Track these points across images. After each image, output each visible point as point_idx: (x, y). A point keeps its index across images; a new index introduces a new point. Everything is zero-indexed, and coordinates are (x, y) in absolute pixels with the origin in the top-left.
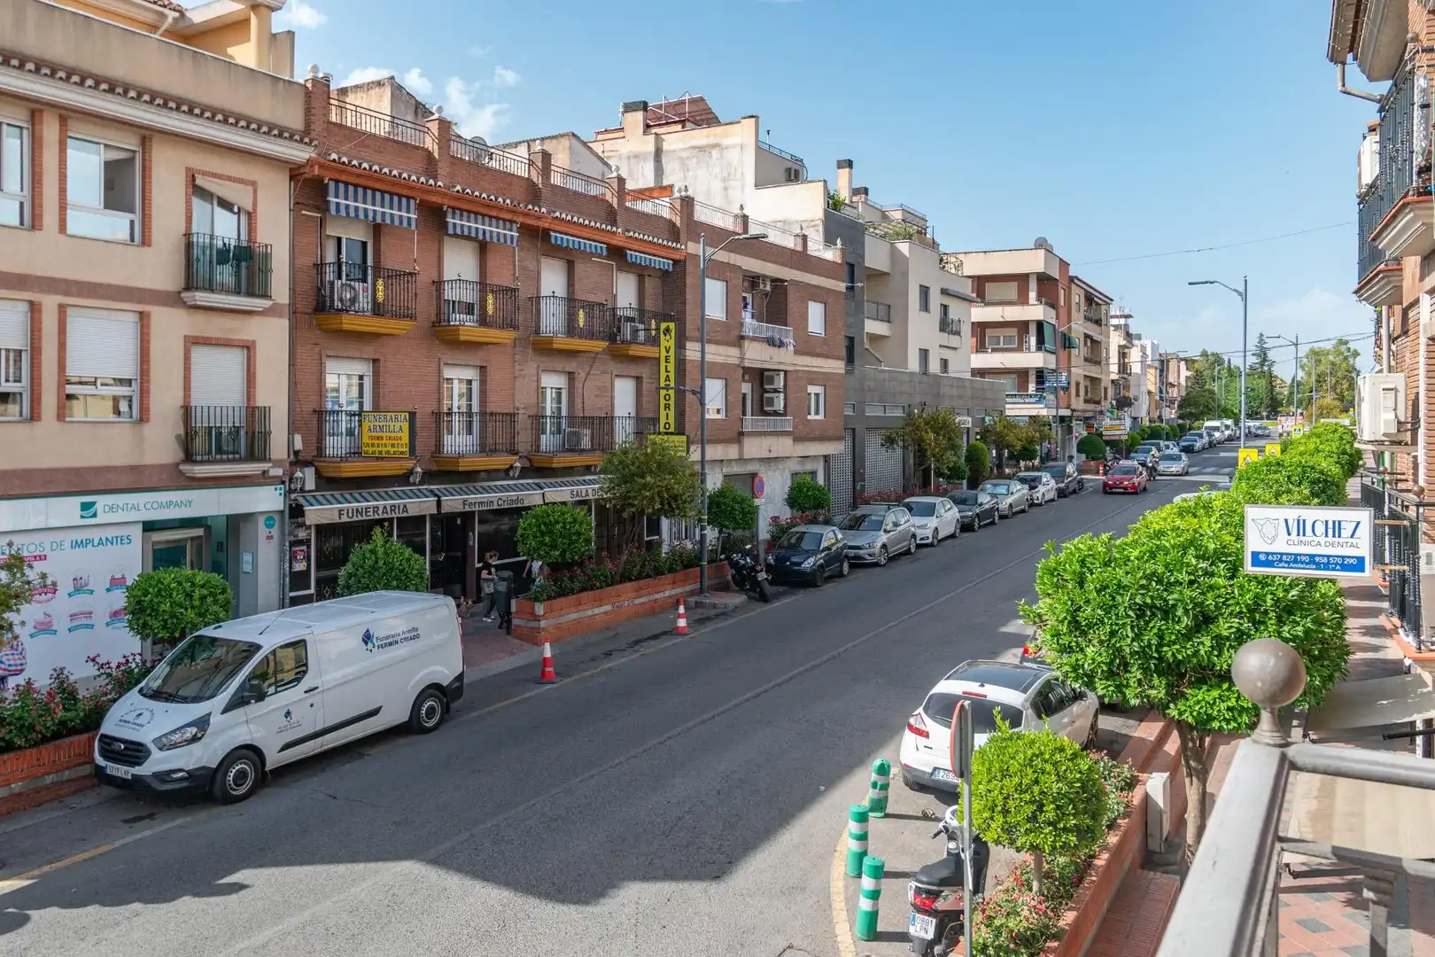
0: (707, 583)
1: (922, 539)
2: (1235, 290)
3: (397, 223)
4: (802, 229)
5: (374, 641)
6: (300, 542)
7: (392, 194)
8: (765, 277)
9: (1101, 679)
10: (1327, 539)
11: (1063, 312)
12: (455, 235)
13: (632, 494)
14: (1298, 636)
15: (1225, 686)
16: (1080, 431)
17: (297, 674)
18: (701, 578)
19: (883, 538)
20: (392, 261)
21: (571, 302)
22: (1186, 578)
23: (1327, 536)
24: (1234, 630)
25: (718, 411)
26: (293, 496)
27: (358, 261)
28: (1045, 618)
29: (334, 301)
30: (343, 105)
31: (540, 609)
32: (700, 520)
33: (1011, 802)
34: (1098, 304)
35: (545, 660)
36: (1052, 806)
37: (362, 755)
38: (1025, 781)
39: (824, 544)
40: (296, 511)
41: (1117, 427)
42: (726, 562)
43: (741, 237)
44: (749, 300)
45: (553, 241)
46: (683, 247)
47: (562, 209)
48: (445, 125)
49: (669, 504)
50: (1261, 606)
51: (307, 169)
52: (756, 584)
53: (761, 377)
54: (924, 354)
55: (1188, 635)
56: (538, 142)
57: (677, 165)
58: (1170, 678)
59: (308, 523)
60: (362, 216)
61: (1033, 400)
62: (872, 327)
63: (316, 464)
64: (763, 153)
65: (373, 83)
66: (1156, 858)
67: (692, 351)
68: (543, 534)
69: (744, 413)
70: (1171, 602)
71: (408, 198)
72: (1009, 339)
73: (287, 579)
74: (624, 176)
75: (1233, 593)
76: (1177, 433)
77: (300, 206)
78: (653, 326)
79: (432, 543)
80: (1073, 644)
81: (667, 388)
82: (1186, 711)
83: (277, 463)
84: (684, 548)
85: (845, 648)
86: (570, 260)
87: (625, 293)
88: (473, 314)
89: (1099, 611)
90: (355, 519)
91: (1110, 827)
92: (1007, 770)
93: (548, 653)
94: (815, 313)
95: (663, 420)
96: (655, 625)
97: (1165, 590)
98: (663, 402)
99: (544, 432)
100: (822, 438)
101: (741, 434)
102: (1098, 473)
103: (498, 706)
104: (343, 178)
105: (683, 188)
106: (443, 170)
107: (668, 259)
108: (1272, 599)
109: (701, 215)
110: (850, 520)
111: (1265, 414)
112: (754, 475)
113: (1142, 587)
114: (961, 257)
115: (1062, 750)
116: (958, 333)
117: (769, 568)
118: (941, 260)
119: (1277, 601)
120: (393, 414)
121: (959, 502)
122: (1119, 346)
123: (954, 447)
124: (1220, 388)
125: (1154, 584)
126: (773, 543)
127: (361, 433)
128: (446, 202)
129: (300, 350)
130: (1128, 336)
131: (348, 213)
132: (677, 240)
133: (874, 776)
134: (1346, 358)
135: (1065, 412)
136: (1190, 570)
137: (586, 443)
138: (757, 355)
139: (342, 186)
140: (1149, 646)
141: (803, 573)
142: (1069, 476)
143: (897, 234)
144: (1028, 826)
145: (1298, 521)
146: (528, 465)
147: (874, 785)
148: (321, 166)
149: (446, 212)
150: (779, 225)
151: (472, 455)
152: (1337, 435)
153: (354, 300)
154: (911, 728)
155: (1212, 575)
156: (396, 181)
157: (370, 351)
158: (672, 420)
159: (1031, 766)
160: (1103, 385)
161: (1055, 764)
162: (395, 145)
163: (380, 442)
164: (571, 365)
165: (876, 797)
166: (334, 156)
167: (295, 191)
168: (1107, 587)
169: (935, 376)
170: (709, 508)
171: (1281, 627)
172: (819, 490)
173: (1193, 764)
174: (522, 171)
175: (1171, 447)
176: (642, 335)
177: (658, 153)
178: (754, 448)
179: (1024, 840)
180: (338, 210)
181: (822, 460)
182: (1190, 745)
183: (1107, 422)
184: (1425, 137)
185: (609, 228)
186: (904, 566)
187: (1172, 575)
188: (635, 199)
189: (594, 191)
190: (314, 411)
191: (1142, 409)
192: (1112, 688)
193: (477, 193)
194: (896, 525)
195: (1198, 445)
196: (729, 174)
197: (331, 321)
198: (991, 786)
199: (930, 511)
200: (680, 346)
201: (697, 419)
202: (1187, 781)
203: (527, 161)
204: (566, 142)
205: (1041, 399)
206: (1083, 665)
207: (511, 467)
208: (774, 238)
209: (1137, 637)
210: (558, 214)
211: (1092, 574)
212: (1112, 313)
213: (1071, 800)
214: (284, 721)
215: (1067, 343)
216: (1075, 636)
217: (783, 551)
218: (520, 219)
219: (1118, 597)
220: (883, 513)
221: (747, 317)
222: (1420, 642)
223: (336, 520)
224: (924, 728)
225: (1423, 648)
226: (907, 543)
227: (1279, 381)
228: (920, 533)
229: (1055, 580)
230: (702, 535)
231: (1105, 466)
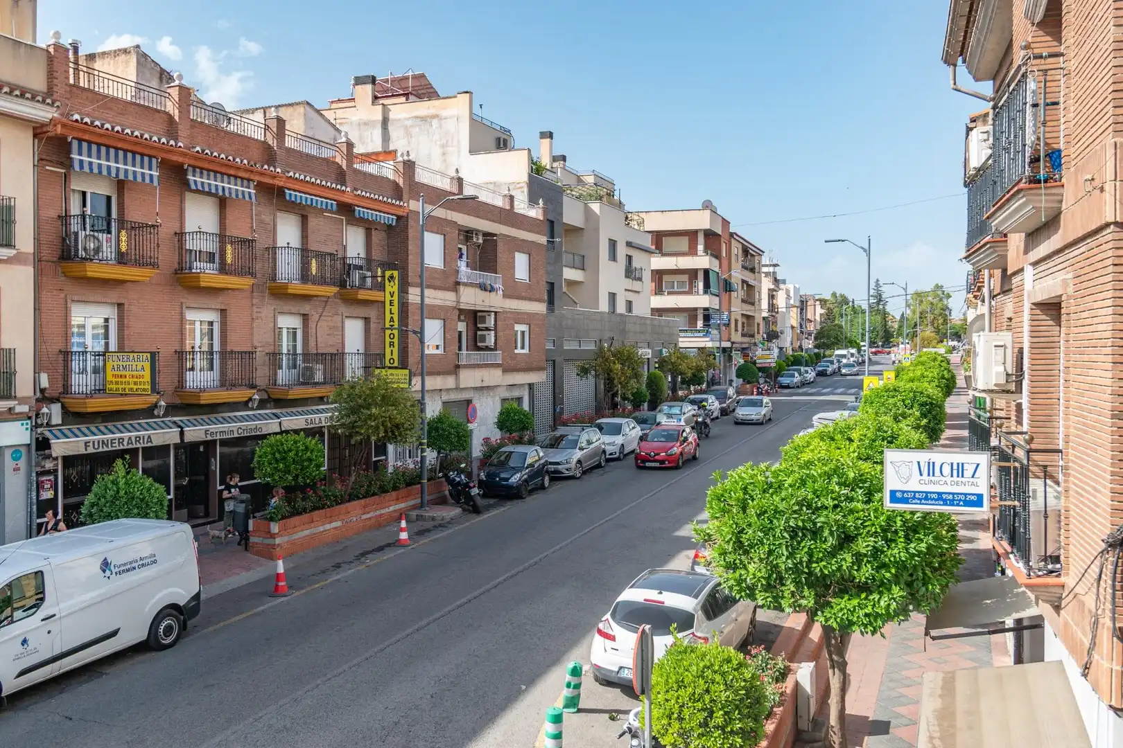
0: (427, 498)
1: (611, 454)
2: (862, 248)
3: (139, 179)
4: (509, 190)
5: (112, 567)
6: (48, 472)
7: (134, 153)
8: (477, 232)
9: (760, 591)
10: (952, 479)
11: (725, 263)
12: (197, 191)
13: (359, 423)
14: (921, 551)
15: (863, 596)
16: (739, 360)
17: (37, 600)
18: (422, 493)
19: (577, 455)
20: (135, 213)
21: (305, 252)
22: (831, 503)
23: (952, 476)
24: (870, 548)
25: (437, 347)
26: (39, 430)
27: (103, 214)
28: (714, 537)
29: (78, 250)
30: (90, 71)
31: (275, 527)
32: (421, 444)
33: (685, 710)
34: (752, 255)
35: (278, 577)
36: (721, 712)
37: (102, 674)
38: (698, 691)
39: (529, 461)
40: (43, 445)
41: (767, 356)
42: (444, 479)
43: (456, 197)
44: (464, 251)
45: (288, 198)
46: (405, 204)
47: (296, 169)
48: (185, 92)
49: (393, 432)
50: (893, 526)
51: (50, 128)
52: (470, 498)
53: (474, 317)
54: (613, 297)
55: (832, 554)
56: (273, 109)
57: (401, 132)
58: (818, 589)
59: (54, 455)
60: (105, 172)
61: (701, 334)
62: (570, 274)
63: (63, 400)
64: (477, 124)
65: (120, 50)
66: (805, 736)
67: (414, 295)
68: (277, 461)
69: (460, 349)
70: (819, 525)
71: (150, 157)
72: (681, 284)
73: (35, 507)
74: (353, 140)
75: (869, 515)
76: (815, 359)
77: (44, 162)
78: (379, 273)
79: (176, 469)
80: (738, 561)
81: (391, 328)
82: (831, 617)
83: (22, 401)
84: (406, 468)
85: (545, 554)
86: (304, 215)
87: (354, 244)
88: (214, 262)
89: (759, 534)
90: (101, 450)
91: (767, 718)
92: (683, 681)
93: (281, 569)
94: (521, 261)
95: (388, 356)
96: (381, 538)
97: (813, 513)
98: (388, 340)
99: (280, 367)
100: (529, 369)
101: (458, 367)
102: (752, 394)
103: (233, 620)
104: (87, 137)
105: (405, 153)
106: (183, 131)
107: (392, 214)
108: (901, 521)
109: (422, 177)
110: (550, 439)
111: (880, 343)
112: (469, 402)
113: (795, 512)
114: (643, 215)
115: (729, 661)
116: (640, 279)
117: (481, 484)
118: (627, 218)
119: (905, 522)
120: (135, 355)
121: (641, 421)
122: (769, 290)
123: (637, 376)
124: (846, 324)
125: (804, 508)
126: (485, 461)
127: (105, 371)
128: (187, 162)
129: (45, 296)
130: (776, 281)
131: (91, 169)
132: (400, 199)
133: (568, 678)
134: (941, 300)
135: (728, 345)
136: (834, 496)
137: (319, 377)
138: (471, 298)
139: (85, 145)
140: (801, 563)
141: (510, 487)
142: (730, 398)
143: (590, 195)
144: (700, 731)
145: (929, 463)
146: (266, 397)
147: (569, 685)
148: (64, 125)
149: (187, 170)
150: (491, 187)
151: (214, 389)
152: (937, 363)
153: (97, 250)
154: (600, 632)
155: (851, 500)
156: (138, 141)
157: (114, 295)
158: (395, 356)
159: (703, 678)
160: (756, 321)
161: (723, 674)
162: (136, 107)
163: (124, 380)
164: (306, 308)
165: (570, 695)
166: (77, 117)
167: (38, 148)
168: (765, 512)
169: (621, 315)
170: (429, 432)
171: (909, 544)
172: (524, 416)
173: (835, 657)
174: (258, 135)
175: (810, 371)
176: (369, 280)
177: (385, 121)
178: (469, 378)
179: (696, 743)
180: (82, 167)
181: (527, 387)
182: (833, 642)
183: (759, 352)
184: (1034, 132)
185: (339, 187)
186: (595, 480)
187: (819, 500)
188: (363, 162)
189: (326, 153)
190: (60, 351)
191: (787, 341)
192: (769, 599)
193: (215, 154)
194: (589, 443)
195: (830, 370)
196: (447, 141)
197: (74, 268)
198: (668, 696)
199: (617, 430)
200: (403, 289)
201: (418, 355)
202: (830, 672)
203: (263, 126)
204: (301, 109)
205: (707, 334)
206: (746, 579)
207: (250, 399)
208: (484, 197)
209: (791, 555)
210: (291, 174)
211: (753, 500)
212: (763, 263)
213: (737, 707)
214: (20, 649)
215: (728, 287)
216: (739, 554)
217: (493, 469)
218: (257, 178)
219: (775, 521)
220: (578, 434)
221: (462, 265)
222: (1030, 569)
223: (82, 451)
224: (611, 632)
225: (1032, 574)
226: (597, 458)
227: (891, 317)
228: (609, 449)
229: (722, 505)
230: (422, 457)
231: (758, 388)
